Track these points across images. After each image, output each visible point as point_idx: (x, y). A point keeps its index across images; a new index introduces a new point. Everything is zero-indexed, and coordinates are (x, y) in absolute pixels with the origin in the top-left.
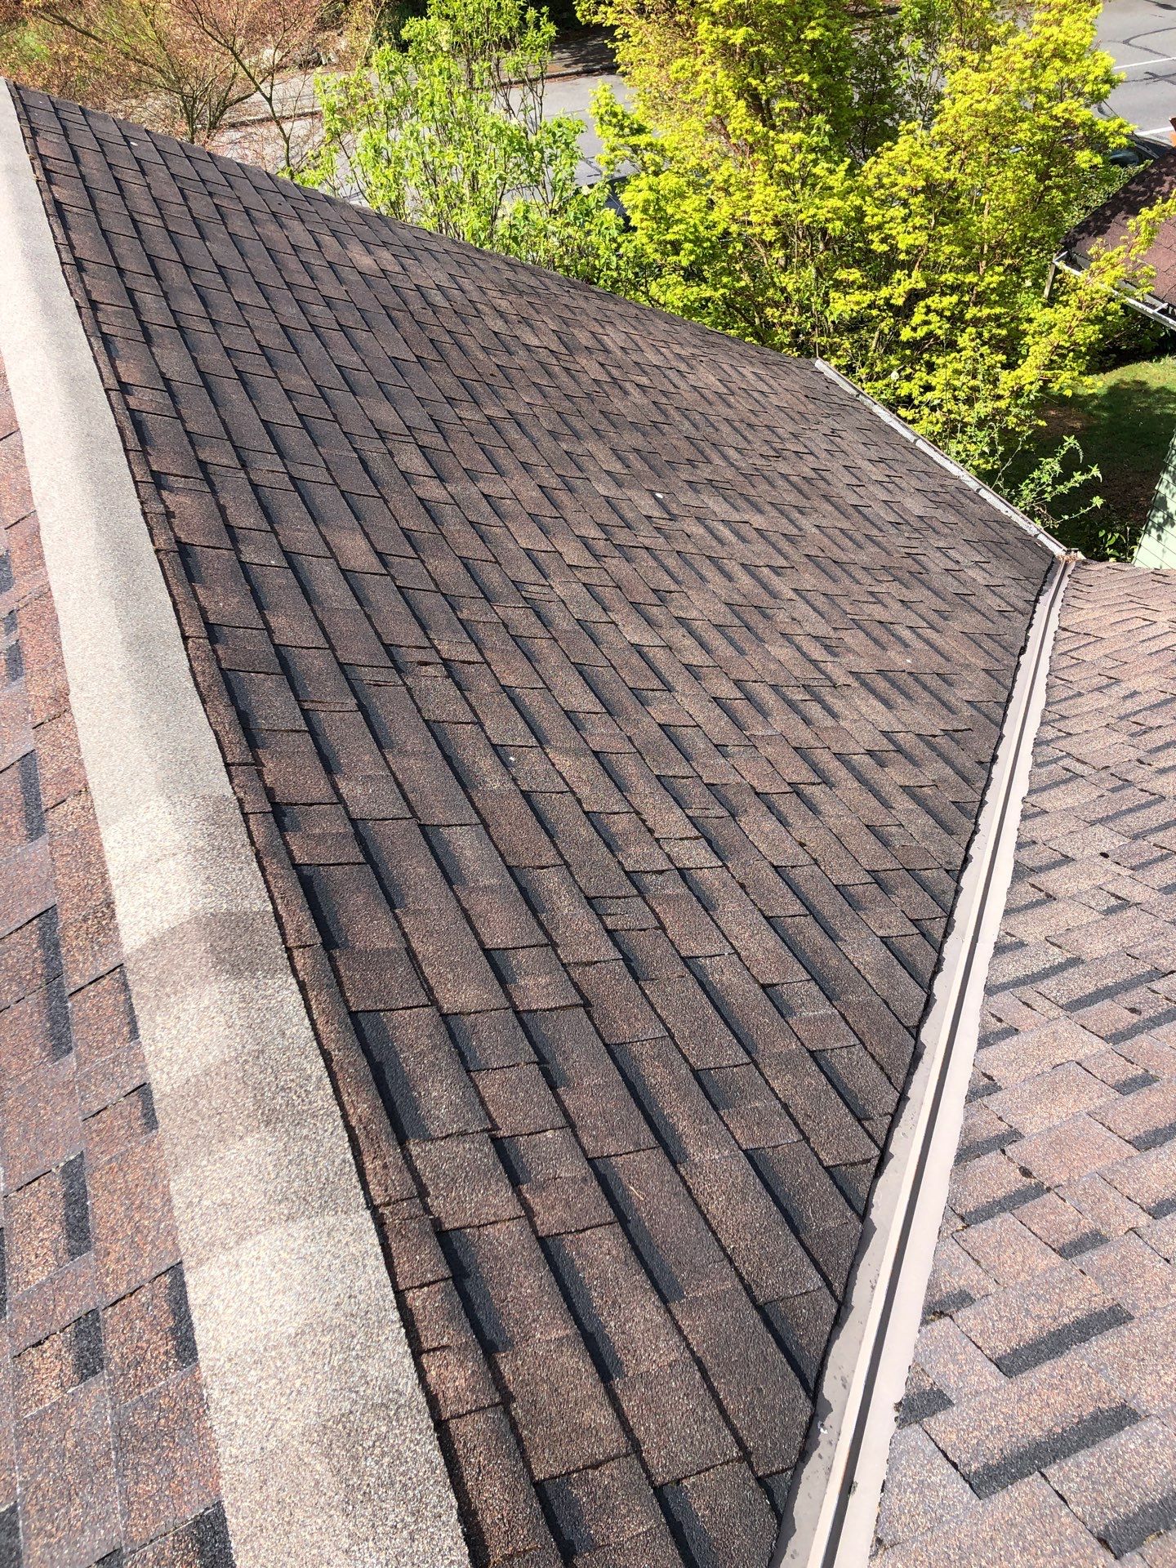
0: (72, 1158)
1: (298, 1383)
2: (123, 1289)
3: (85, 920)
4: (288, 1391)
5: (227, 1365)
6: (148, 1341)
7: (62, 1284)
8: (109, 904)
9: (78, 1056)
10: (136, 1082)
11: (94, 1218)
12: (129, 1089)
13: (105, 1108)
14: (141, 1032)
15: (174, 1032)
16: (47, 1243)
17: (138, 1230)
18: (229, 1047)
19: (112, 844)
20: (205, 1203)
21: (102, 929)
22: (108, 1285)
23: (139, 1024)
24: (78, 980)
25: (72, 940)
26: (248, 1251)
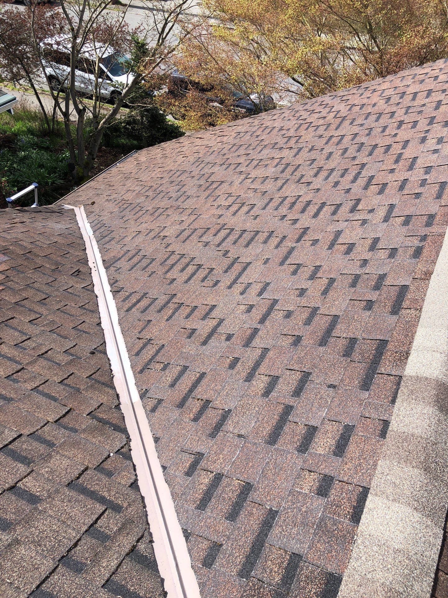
0: (350, 424)
1: (389, 566)
2: (345, 479)
3: (396, 353)
4: (384, 565)
5: (368, 536)
6: (344, 503)
7: (327, 460)
8: (408, 354)
9: (370, 394)
10: (385, 418)
11: (348, 449)
12: (381, 418)
13: (370, 418)
14: (396, 404)
15: (408, 413)
16: (329, 444)
17: (360, 465)
18: (425, 433)
19: (420, 334)
20: (388, 477)
21: (400, 360)
22: (341, 474)
23: (397, 401)
24: (383, 370)
25: (388, 356)
26: (395, 507)
